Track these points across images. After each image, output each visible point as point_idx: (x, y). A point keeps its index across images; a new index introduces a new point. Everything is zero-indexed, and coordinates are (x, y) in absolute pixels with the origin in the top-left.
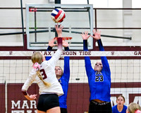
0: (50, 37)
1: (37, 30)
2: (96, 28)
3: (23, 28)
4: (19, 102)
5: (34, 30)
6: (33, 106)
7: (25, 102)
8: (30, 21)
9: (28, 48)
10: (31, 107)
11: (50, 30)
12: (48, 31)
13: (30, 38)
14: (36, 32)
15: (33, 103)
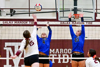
2: (97, 9)
3: (56, 9)
4: (54, 50)
7: (57, 50)
8: (60, 5)
9: (59, 20)
12: (70, 11)
13: (60, 14)
14: (63, 11)
15: (62, 50)
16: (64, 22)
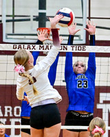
0: (32, 28)
1: (16, 18)
2: (89, 18)
5: (11, 18)
6: (8, 113)
9: (4, 40)
10: (6, 115)
11: (32, 18)
12: (29, 20)
15: (9, 109)
16: (22, 45)
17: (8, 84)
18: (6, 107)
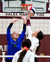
9: (3, 11)
10: (5, 50)
16: (10, 13)
17: (3, 34)
18: (5, 46)
